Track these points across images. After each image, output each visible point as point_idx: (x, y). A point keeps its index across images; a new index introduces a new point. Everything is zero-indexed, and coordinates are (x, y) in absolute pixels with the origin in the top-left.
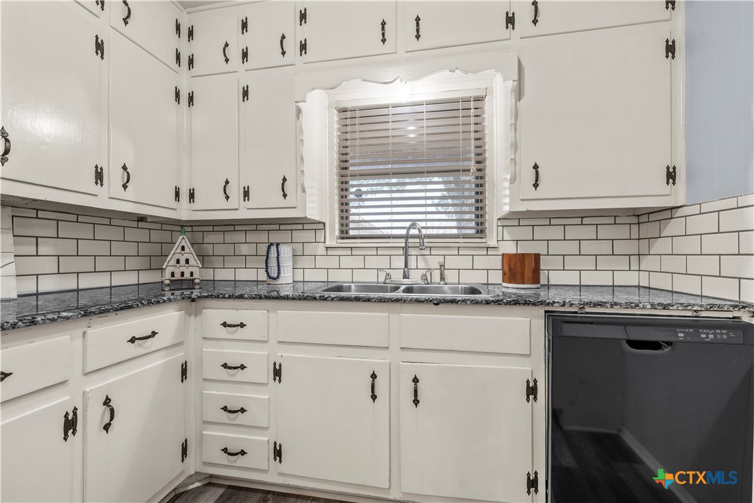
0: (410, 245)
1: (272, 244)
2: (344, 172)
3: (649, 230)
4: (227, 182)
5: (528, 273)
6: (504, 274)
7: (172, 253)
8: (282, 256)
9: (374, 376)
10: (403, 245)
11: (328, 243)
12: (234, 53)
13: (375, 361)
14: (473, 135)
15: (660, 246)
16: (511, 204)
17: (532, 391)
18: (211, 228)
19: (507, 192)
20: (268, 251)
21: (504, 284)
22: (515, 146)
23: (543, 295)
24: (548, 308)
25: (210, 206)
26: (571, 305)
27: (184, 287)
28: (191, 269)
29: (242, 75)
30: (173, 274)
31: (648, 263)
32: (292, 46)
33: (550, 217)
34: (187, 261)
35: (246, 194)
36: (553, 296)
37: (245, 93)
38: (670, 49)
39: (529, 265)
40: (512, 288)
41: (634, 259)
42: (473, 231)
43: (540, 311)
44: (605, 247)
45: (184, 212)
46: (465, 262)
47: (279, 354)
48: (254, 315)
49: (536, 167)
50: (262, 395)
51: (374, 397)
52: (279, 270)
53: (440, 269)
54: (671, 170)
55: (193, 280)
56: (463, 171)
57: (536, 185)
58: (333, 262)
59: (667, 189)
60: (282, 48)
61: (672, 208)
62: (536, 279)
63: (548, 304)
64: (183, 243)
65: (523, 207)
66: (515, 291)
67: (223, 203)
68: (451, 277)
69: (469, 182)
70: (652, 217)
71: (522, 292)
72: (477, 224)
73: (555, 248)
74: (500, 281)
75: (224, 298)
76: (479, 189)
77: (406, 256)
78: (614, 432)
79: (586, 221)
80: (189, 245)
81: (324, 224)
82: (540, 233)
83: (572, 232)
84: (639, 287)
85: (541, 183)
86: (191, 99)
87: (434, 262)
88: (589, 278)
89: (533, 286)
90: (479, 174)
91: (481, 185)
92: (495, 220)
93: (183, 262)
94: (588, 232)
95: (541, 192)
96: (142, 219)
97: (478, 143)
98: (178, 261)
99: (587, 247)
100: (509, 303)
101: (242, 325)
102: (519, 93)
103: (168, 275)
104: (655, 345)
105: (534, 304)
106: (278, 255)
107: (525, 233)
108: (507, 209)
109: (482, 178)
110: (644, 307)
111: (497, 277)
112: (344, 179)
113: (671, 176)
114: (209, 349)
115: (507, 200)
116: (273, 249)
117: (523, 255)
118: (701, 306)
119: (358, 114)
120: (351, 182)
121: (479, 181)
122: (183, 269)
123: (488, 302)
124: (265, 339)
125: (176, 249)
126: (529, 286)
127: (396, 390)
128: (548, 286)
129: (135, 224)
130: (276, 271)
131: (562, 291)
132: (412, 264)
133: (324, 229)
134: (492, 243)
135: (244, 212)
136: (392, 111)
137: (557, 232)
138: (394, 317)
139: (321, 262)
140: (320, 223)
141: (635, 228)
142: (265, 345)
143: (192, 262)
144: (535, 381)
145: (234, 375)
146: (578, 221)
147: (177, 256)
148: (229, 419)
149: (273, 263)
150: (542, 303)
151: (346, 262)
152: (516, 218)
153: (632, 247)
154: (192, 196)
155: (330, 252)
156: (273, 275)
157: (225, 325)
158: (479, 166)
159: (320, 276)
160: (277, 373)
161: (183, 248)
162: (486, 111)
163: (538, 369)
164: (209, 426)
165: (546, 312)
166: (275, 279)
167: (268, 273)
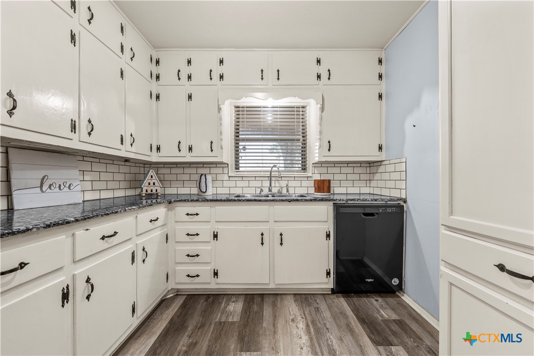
0: (272, 175)
1: (202, 175)
2: (237, 138)
3: (373, 169)
4: (180, 142)
5: (326, 188)
6: (315, 189)
7: (146, 179)
8: (207, 180)
9: (262, 234)
10: (269, 175)
11: (230, 175)
12: (184, 76)
13: (263, 227)
14: (301, 124)
15: (377, 176)
16: (319, 157)
17: (328, 236)
18: (162, 166)
19: (317, 151)
20: (200, 178)
21: (315, 193)
22: (321, 133)
23: (332, 197)
24: (334, 202)
25: (169, 154)
26: (343, 200)
27: (152, 198)
28: (156, 188)
29: (187, 87)
30: (147, 191)
31: (373, 183)
32: (216, 76)
33: (335, 164)
34: (154, 184)
35: (190, 149)
36: (336, 197)
37: (190, 97)
38: (380, 97)
39: (326, 184)
40: (319, 195)
41: (368, 182)
42: (301, 169)
43: (331, 203)
44: (357, 177)
45: (154, 158)
46: (297, 184)
47: (217, 227)
48: (203, 209)
49: (329, 142)
50: (208, 247)
51: (262, 244)
52: (206, 188)
53: (287, 187)
54: (380, 146)
55: (157, 193)
56: (297, 140)
57: (329, 150)
58: (232, 184)
59: (378, 153)
60: (211, 76)
61: (381, 161)
62: (329, 191)
63: (334, 200)
64: (152, 174)
65: (324, 159)
66: (320, 196)
67: (177, 153)
68: (291, 191)
69: (299, 146)
70: (375, 164)
71: (324, 196)
72: (303, 166)
73: (337, 177)
74: (313, 192)
75: (188, 201)
76: (304, 149)
77: (271, 181)
78: (360, 258)
79: (349, 165)
80: (155, 175)
81: (228, 164)
82: (331, 170)
83: (344, 170)
84: (370, 194)
85: (331, 149)
86: (158, 97)
87: (283, 183)
88: (350, 190)
89: (328, 194)
90: (304, 142)
91: (305, 148)
92: (311, 164)
93: (152, 184)
94: (350, 170)
95: (331, 153)
96: (127, 160)
97: (303, 128)
98: (149, 184)
99: (350, 177)
100: (319, 200)
101: (197, 214)
102: (322, 109)
103: (144, 191)
104: (372, 215)
105: (329, 200)
106: (206, 180)
107: (324, 170)
108: (317, 159)
109: (305, 144)
110: (369, 201)
111: (312, 190)
112: (237, 142)
113: (380, 148)
114: (179, 227)
115: (317, 155)
116: (203, 177)
117: (324, 180)
118: (388, 199)
119: (245, 109)
120: (240, 144)
121: (304, 146)
122: (152, 188)
123: (311, 200)
124: (209, 221)
125: (149, 177)
126: (326, 194)
127: (272, 240)
128: (334, 194)
129: (123, 163)
130: (205, 189)
131: (339, 196)
132: (273, 185)
133: (228, 167)
134: (310, 175)
135: (189, 158)
136: (263, 109)
137: (337, 170)
138: (271, 208)
139: (226, 184)
140: (225, 164)
141: (368, 168)
142: (209, 223)
143: (157, 184)
144: (329, 232)
145: (193, 239)
146: (346, 165)
147: (149, 181)
148: (190, 260)
149: (203, 184)
150: (332, 200)
151: (239, 184)
152: (320, 164)
153: (367, 177)
154: (158, 149)
155: (231, 179)
156: (203, 191)
157: (188, 214)
158: (304, 138)
159: (226, 191)
160: (215, 236)
161: (152, 177)
162: (307, 113)
163: (330, 227)
164: (179, 265)
165: (334, 203)
166: (204, 193)
167: (200, 190)
